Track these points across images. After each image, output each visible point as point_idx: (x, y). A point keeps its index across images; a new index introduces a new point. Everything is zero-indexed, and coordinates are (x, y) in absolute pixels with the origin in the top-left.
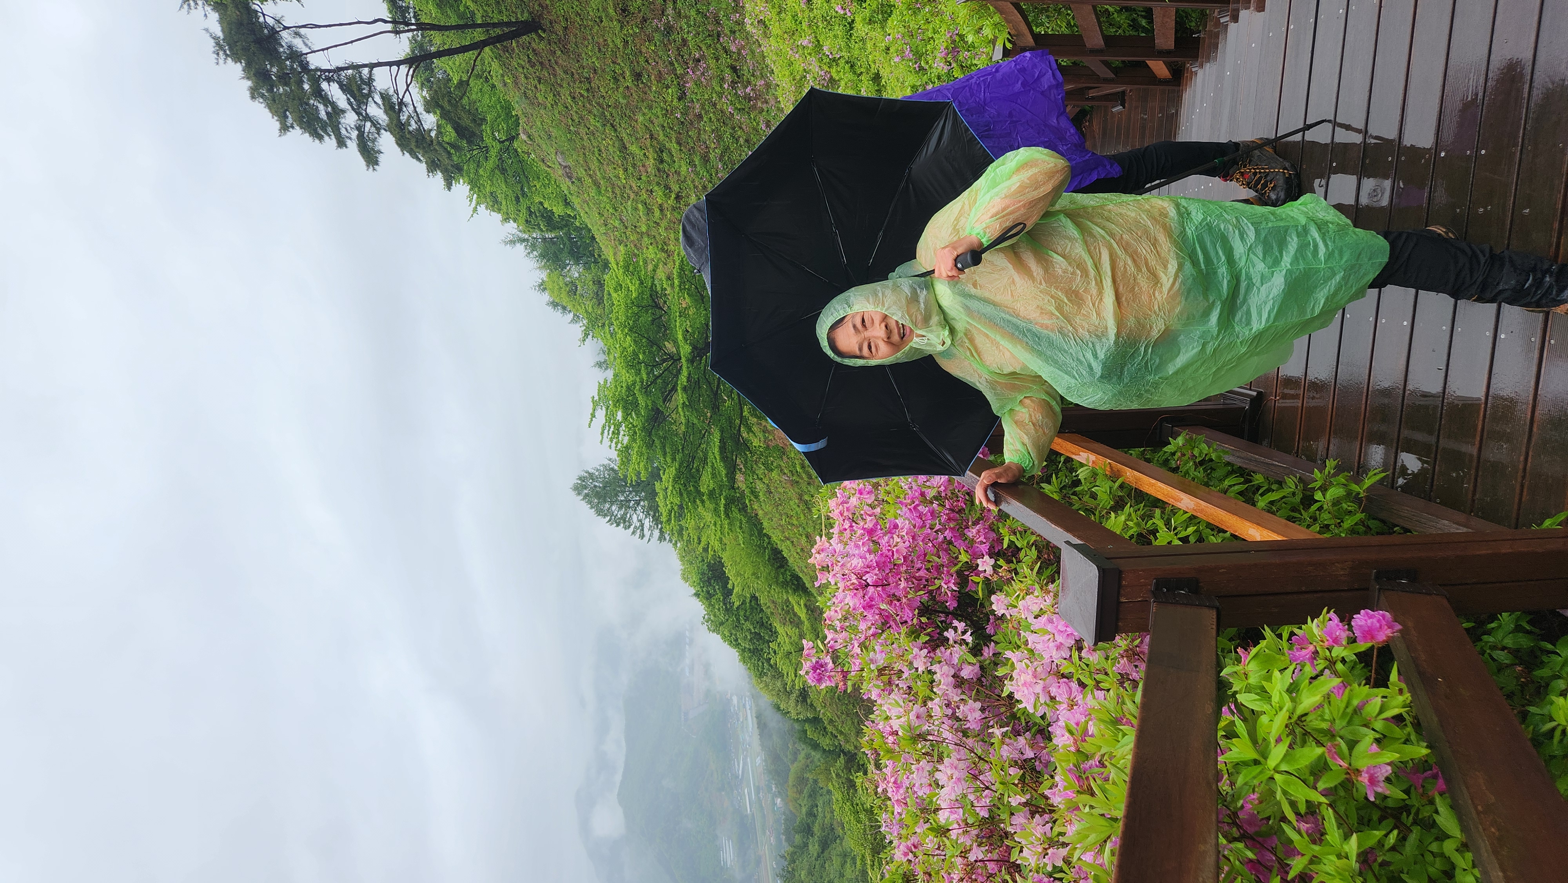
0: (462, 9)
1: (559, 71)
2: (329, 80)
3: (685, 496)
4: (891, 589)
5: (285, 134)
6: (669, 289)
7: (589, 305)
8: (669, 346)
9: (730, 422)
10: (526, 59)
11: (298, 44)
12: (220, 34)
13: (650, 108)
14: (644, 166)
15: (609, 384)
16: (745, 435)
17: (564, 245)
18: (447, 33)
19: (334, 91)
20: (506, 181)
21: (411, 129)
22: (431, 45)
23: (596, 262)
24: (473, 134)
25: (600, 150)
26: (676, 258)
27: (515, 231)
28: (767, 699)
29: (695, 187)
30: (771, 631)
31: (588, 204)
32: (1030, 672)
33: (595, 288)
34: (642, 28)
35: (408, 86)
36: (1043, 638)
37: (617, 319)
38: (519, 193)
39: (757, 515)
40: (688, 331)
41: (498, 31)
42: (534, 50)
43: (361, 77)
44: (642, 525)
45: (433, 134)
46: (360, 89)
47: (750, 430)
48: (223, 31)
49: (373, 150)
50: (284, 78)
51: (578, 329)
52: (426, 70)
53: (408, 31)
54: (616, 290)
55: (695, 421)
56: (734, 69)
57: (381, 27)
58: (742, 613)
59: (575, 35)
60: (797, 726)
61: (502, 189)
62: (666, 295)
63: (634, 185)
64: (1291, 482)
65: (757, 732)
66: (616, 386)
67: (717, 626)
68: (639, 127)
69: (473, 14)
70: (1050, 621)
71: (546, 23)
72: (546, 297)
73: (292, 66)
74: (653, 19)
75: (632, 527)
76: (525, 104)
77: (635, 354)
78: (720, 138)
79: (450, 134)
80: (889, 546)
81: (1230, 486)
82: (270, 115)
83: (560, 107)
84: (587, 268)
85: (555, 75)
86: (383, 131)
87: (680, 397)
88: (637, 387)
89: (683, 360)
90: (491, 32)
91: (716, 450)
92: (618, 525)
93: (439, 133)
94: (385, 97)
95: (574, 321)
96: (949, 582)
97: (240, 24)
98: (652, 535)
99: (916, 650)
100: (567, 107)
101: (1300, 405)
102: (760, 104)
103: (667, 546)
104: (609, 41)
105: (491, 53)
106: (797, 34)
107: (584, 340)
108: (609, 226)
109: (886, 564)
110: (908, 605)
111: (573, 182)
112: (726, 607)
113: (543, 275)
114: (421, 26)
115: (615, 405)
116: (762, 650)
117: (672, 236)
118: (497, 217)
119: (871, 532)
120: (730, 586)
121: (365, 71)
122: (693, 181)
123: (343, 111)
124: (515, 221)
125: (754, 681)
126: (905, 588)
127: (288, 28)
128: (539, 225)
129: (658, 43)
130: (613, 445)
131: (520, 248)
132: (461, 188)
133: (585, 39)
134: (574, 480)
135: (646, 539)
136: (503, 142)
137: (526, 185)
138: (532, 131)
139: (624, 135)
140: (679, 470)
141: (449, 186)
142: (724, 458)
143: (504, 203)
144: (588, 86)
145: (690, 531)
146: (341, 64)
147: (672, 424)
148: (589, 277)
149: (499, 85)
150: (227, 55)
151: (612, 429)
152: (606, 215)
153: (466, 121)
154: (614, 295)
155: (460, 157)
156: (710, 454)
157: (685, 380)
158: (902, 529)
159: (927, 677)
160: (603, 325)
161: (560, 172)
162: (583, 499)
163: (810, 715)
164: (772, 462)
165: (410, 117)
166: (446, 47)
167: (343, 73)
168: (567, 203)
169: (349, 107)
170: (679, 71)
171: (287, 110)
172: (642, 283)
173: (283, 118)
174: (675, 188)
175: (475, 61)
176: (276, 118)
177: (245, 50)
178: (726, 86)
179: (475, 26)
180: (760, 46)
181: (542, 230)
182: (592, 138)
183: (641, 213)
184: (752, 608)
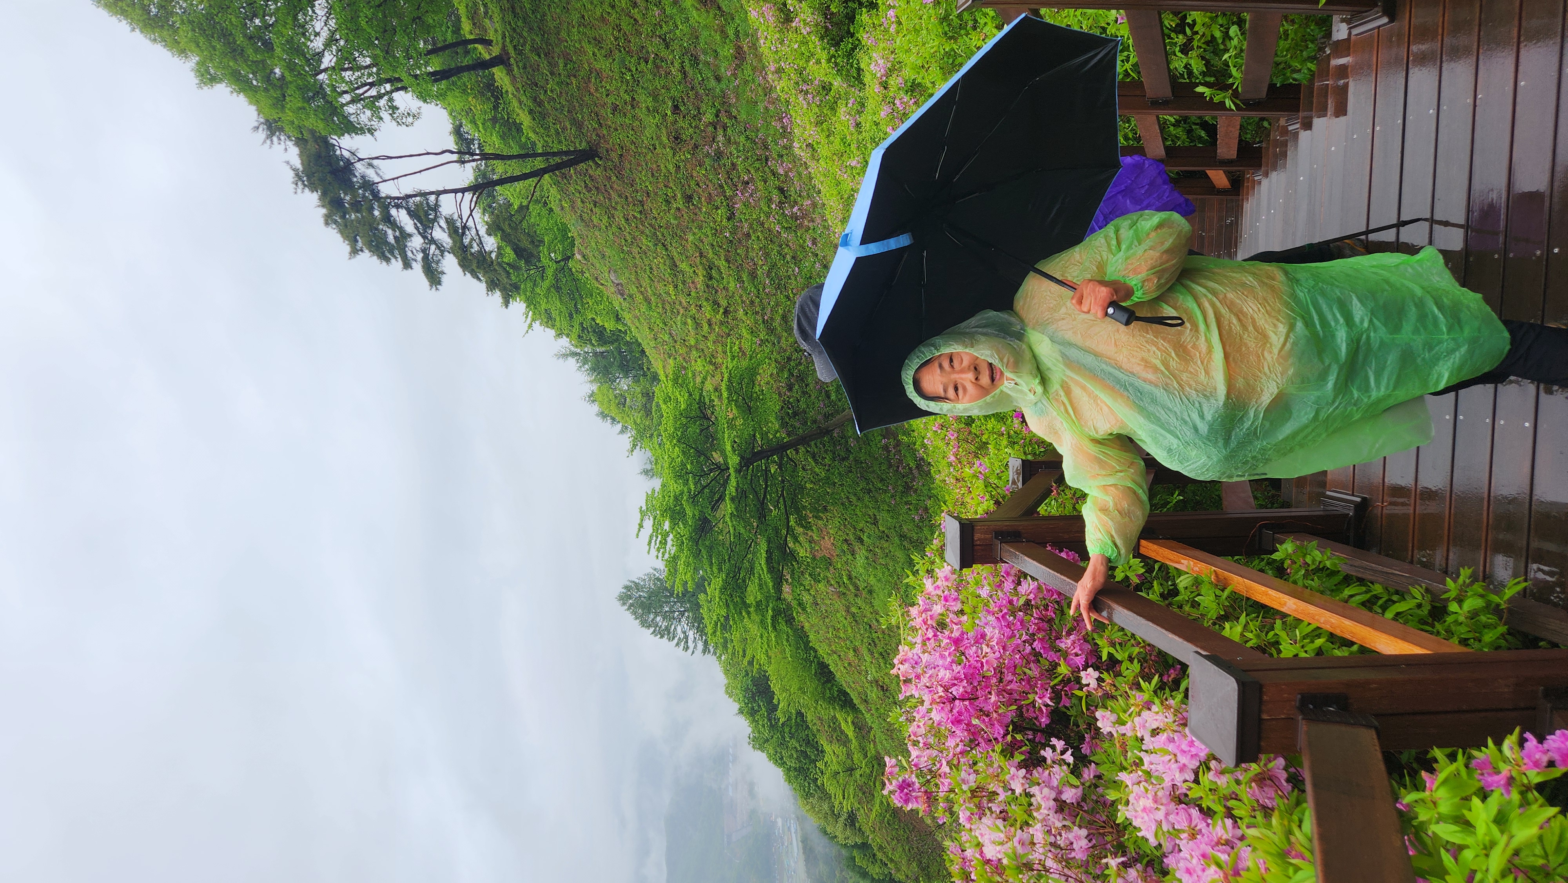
0: (523, 140)
1: (614, 195)
2: (397, 206)
3: (732, 607)
4: (978, 703)
5: (355, 257)
6: (716, 400)
7: (638, 416)
8: (717, 457)
9: (777, 532)
10: (583, 185)
11: (371, 175)
12: (299, 166)
13: (700, 228)
14: (693, 282)
15: (656, 494)
16: (791, 545)
17: (615, 359)
18: (509, 162)
19: (402, 217)
20: (560, 299)
21: (473, 251)
22: (493, 174)
23: (645, 375)
24: (531, 255)
25: (651, 268)
26: (724, 370)
27: (568, 345)
28: (813, 822)
29: (743, 302)
30: (817, 750)
31: (639, 320)
32: (1150, 796)
33: (644, 400)
34: (693, 154)
35: (472, 211)
36: (1162, 758)
37: (666, 430)
38: (573, 310)
39: (803, 627)
40: (735, 442)
41: (558, 160)
42: (590, 176)
43: (428, 203)
44: (686, 637)
45: (493, 255)
46: (427, 214)
47: (796, 539)
48: (302, 164)
49: (437, 270)
50: (356, 206)
51: (626, 440)
52: (488, 197)
53: (474, 160)
54: (665, 403)
55: (742, 531)
56: (781, 190)
57: (448, 157)
58: (787, 730)
59: (630, 162)
60: (844, 852)
61: (556, 306)
62: (714, 406)
63: (683, 301)
64: (1417, 592)
65: (802, 857)
66: (664, 497)
67: (759, 743)
68: (689, 246)
69: (534, 144)
70: (1171, 740)
71: (602, 151)
72: (595, 408)
73: (364, 195)
74: (704, 145)
75: (676, 639)
76: (581, 226)
77: (683, 465)
78: (767, 255)
79: (510, 255)
80: (978, 656)
81: (1351, 596)
82: (342, 239)
83: (614, 229)
84: (636, 380)
85: (610, 199)
86: (446, 254)
87: (728, 507)
88: (685, 498)
89: (732, 471)
90: (551, 160)
91: (763, 562)
92: (662, 637)
93: (499, 255)
94: (450, 222)
95: (622, 432)
96: (1044, 696)
97: (318, 156)
98: (695, 647)
99: (1013, 770)
100: (620, 229)
101: (1412, 512)
102: (806, 223)
103: (711, 659)
104: (662, 166)
105: (550, 180)
106: (845, 155)
107: (632, 451)
108: (659, 340)
109: (973, 675)
110: (998, 721)
111: (625, 299)
112: (771, 723)
113: (595, 387)
114: (485, 156)
115: (662, 515)
116: (808, 769)
117: (720, 349)
118: (551, 333)
119: (957, 642)
120: (775, 701)
121: (432, 198)
122: (741, 296)
123: (410, 236)
124: (568, 337)
125: (800, 802)
126: (995, 703)
127: (363, 160)
128: (590, 340)
129: (708, 168)
130: (660, 555)
131: (572, 361)
132: (518, 306)
133: (639, 165)
134: (619, 590)
135: (690, 651)
136: (559, 262)
137: (579, 301)
138: (587, 252)
139: (675, 254)
140: (725, 581)
141: (506, 304)
142: (771, 570)
143: (558, 319)
144: (640, 208)
145: (735, 643)
146: (409, 192)
147: (718, 533)
148: (638, 390)
149: (556, 209)
150: (305, 186)
151: (659, 539)
152: (656, 329)
153: (525, 243)
154: (663, 407)
155: (518, 276)
156: (757, 565)
157: (733, 490)
158: (992, 638)
159: (1024, 800)
160: (651, 436)
161: (613, 290)
162: (628, 609)
163: (859, 841)
164: (819, 575)
165: (472, 239)
166: (508, 175)
167: (411, 200)
168: (618, 319)
169: (416, 232)
170: (729, 193)
171: (357, 235)
172: (691, 395)
173: (353, 242)
174: (724, 303)
175: (535, 187)
176: (347, 242)
177: (322, 180)
178: (773, 206)
179: (535, 155)
180: (807, 168)
181: (593, 345)
182: (644, 257)
183: (690, 328)
184: (797, 724)
